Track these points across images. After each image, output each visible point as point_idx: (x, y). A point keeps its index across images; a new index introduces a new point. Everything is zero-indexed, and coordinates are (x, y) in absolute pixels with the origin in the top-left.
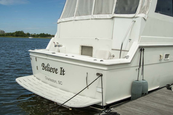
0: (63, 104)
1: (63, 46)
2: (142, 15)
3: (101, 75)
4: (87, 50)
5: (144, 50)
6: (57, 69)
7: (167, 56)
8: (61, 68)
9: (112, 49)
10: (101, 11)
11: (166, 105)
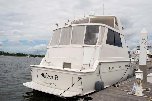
0: (59, 96)
1: (51, 63)
2: (100, 46)
3: (81, 79)
4: (67, 65)
5: (101, 64)
6: (53, 76)
7: (113, 67)
8: (56, 76)
9: (83, 64)
10: (76, 43)
11: (115, 94)
